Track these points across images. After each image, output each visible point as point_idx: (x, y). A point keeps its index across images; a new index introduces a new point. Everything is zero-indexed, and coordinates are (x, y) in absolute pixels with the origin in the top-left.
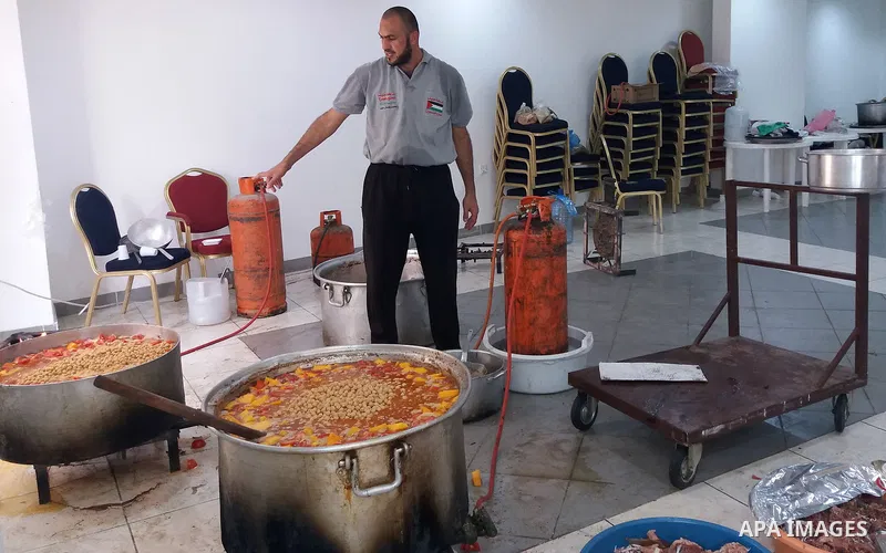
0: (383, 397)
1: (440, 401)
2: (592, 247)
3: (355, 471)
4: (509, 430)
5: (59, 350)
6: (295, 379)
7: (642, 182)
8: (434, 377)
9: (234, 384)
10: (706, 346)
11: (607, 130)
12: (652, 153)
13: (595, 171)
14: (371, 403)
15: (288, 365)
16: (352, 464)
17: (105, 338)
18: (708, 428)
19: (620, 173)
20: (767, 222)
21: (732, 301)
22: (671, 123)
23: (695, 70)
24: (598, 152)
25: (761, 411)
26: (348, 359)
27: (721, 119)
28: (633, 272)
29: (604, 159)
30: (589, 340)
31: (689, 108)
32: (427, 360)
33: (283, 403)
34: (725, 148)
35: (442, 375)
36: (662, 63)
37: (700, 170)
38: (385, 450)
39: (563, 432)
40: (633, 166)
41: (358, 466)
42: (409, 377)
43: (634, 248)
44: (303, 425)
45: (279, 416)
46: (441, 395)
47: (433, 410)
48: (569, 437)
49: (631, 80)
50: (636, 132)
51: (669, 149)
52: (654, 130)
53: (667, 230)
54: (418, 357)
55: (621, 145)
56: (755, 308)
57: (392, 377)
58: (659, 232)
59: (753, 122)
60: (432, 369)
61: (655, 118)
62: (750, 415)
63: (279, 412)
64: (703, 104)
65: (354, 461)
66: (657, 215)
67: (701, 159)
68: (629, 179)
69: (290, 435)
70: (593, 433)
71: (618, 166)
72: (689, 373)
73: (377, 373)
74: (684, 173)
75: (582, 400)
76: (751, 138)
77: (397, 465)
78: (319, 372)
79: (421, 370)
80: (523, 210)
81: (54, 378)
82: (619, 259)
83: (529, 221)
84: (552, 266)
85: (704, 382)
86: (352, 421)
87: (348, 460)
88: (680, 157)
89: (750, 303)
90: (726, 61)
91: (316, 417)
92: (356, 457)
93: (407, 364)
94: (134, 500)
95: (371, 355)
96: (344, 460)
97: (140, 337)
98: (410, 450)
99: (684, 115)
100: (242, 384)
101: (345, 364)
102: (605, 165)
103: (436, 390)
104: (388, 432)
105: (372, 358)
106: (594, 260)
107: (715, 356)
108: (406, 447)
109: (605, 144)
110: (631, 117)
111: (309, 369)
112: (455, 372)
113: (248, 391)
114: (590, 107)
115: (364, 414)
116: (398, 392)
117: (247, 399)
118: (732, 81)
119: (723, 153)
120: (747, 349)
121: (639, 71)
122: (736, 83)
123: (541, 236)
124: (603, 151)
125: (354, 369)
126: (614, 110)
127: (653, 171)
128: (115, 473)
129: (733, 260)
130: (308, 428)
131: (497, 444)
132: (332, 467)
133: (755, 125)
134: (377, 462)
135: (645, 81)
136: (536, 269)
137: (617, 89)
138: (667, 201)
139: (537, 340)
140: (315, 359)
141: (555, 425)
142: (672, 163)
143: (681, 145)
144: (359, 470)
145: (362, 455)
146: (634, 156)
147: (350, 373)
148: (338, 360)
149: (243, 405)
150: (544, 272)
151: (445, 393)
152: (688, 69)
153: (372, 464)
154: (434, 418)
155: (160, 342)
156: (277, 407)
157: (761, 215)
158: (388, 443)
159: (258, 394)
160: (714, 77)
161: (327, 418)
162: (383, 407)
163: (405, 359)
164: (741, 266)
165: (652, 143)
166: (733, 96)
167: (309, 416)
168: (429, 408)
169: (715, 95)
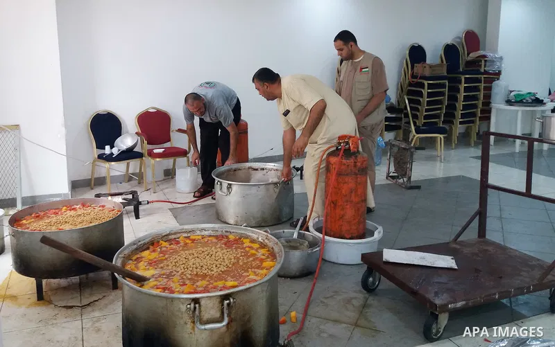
0: (227, 262)
1: (262, 269)
2: (392, 169)
3: (197, 312)
4: (320, 286)
5: (57, 211)
6: (178, 243)
7: (431, 128)
8: (262, 251)
9: (140, 243)
10: (462, 243)
11: (410, 93)
12: (440, 109)
13: (400, 119)
14: (218, 266)
15: (175, 233)
16: (195, 308)
17: (83, 205)
18: (454, 303)
19: (417, 121)
20: (517, 159)
21: (482, 214)
22: (454, 90)
23: (473, 55)
24: (403, 107)
25: (495, 294)
26: (212, 233)
27: (489, 89)
28: (418, 187)
29: (405, 111)
30: (379, 232)
31: (467, 80)
32: (260, 239)
33: (166, 259)
34: (491, 108)
35: (268, 251)
36: (450, 50)
37: (473, 122)
38: (218, 300)
39: (355, 292)
40: (426, 117)
41: (200, 309)
42: (247, 249)
43: (420, 171)
44: (174, 275)
45: (162, 268)
46: (265, 264)
47: (257, 275)
48: (359, 296)
49: (428, 61)
50: (429, 95)
51: (451, 107)
52: (442, 94)
53: (446, 160)
54: (255, 236)
55: (419, 103)
56: (500, 218)
57: (236, 248)
58: (441, 162)
59: (511, 92)
60: (263, 246)
61: (443, 86)
62: (485, 296)
63: (162, 265)
64: (477, 78)
65: (197, 305)
66: (441, 149)
67: (474, 115)
68: (423, 126)
69: (163, 282)
70: (376, 295)
71: (415, 117)
72: (446, 261)
73: (229, 244)
74: (461, 123)
75: (370, 272)
76: (509, 102)
77: (226, 312)
78: (193, 241)
79: (255, 246)
80: (340, 143)
81: (49, 227)
82: (410, 178)
83: (342, 152)
84: (356, 182)
85: (455, 269)
86: (204, 276)
87: (192, 305)
88: (459, 113)
89: (498, 214)
90: (495, 51)
91: (183, 270)
92: (199, 303)
93: (248, 240)
94: (88, 305)
95: (227, 232)
96: (190, 304)
97: (103, 206)
98: (234, 302)
99: (463, 85)
100: (145, 244)
101: (210, 236)
102: (406, 116)
103: (262, 261)
104: (225, 288)
105: (227, 234)
106: (393, 177)
107: (466, 251)
108: (232, 300)
109: (407, 102)
110: (426, 85)
111: (188, 238)
112: (276, 249)
113: (148, 248)
114: (399, 78)
115: (213, 273)
116: (238, 259)
117: (146, 254)
118: (498, 64)
119: (489, 112)
120: (490, 248)
121: (434, 55)
122: (501, 65)
123: (351, 161)
124: (406, 106)
125: (214, 240)
126: (415, 80)
127: (440, 121)
128: (81, 287)
129: (484, 185)
130: (176, 278)
131: (311, 295)
132: (183, 308)
133: (512, 94)
134: (212, 308)
135: (439, 61)
136: (346, 183)
137: (418, 67)
138: (448, 141)
139: (344, 228)
140: (192, 231)
141: (351, 286)
142: (454, 116)
143: (460, 104)
144: (200, 312)
145: (203, 302)
146: (427, 111)
147: (212, 243)
148: (206, 233)
149: (142, 257)
150: (352, 185)
151: (267, 263)
152: (468, 54)
153: (210, 308)
154: (256, 281)
155: (113, 210)
156: (161, 261)
157: (513, 155)
158: (221, 296)
159: (154, 251)
160: (486, 61)
161: (190, 272)
162: (225, 269)
163: (247, 237)
164: (490, 191)
165: (440, 102)
166: (499, 73)
167: (179, 269)
168: (255, 272)
169: (486, 72)
